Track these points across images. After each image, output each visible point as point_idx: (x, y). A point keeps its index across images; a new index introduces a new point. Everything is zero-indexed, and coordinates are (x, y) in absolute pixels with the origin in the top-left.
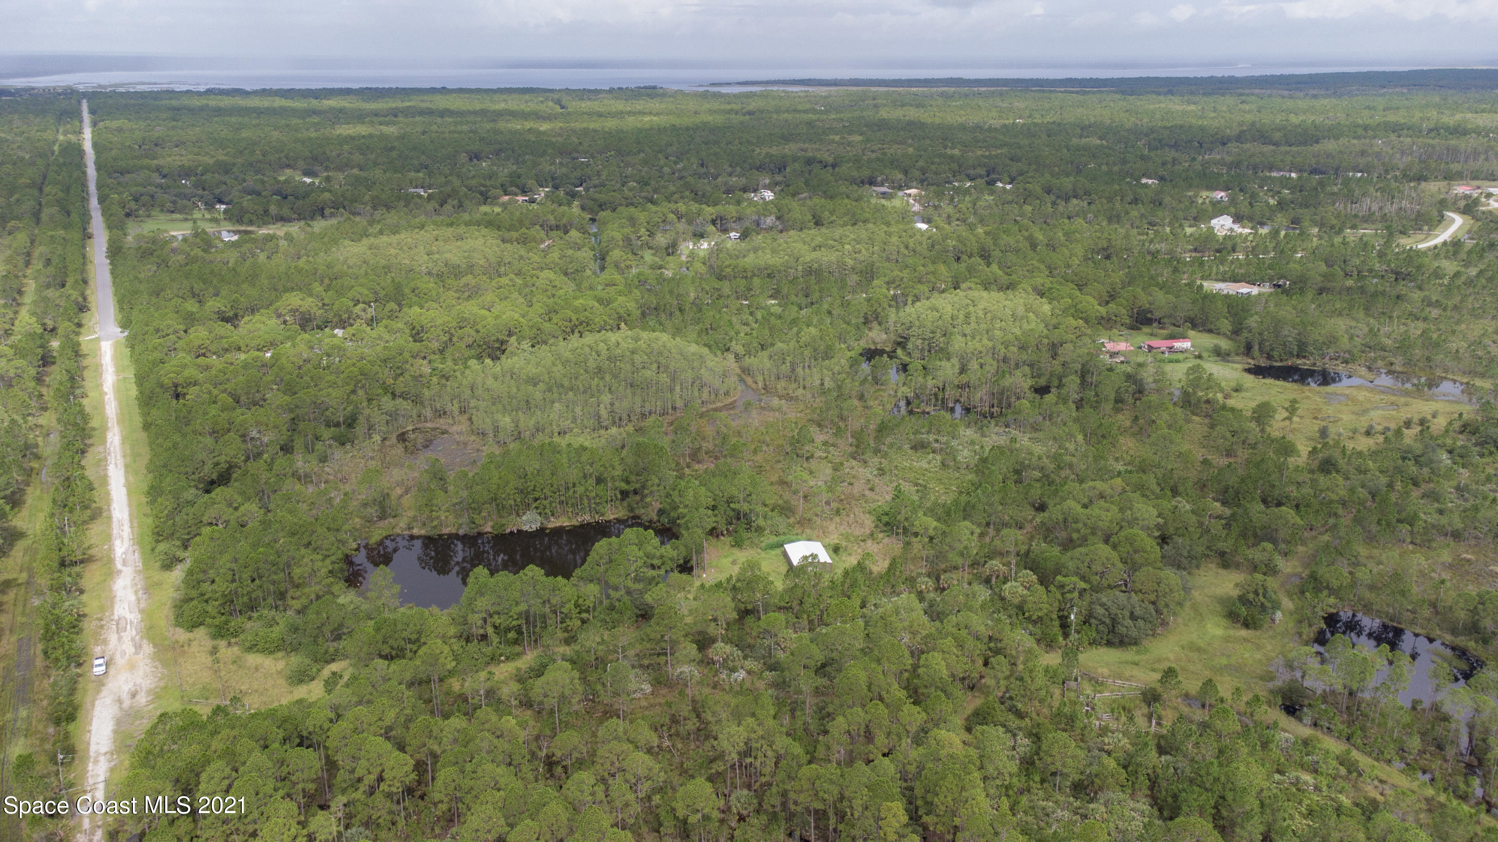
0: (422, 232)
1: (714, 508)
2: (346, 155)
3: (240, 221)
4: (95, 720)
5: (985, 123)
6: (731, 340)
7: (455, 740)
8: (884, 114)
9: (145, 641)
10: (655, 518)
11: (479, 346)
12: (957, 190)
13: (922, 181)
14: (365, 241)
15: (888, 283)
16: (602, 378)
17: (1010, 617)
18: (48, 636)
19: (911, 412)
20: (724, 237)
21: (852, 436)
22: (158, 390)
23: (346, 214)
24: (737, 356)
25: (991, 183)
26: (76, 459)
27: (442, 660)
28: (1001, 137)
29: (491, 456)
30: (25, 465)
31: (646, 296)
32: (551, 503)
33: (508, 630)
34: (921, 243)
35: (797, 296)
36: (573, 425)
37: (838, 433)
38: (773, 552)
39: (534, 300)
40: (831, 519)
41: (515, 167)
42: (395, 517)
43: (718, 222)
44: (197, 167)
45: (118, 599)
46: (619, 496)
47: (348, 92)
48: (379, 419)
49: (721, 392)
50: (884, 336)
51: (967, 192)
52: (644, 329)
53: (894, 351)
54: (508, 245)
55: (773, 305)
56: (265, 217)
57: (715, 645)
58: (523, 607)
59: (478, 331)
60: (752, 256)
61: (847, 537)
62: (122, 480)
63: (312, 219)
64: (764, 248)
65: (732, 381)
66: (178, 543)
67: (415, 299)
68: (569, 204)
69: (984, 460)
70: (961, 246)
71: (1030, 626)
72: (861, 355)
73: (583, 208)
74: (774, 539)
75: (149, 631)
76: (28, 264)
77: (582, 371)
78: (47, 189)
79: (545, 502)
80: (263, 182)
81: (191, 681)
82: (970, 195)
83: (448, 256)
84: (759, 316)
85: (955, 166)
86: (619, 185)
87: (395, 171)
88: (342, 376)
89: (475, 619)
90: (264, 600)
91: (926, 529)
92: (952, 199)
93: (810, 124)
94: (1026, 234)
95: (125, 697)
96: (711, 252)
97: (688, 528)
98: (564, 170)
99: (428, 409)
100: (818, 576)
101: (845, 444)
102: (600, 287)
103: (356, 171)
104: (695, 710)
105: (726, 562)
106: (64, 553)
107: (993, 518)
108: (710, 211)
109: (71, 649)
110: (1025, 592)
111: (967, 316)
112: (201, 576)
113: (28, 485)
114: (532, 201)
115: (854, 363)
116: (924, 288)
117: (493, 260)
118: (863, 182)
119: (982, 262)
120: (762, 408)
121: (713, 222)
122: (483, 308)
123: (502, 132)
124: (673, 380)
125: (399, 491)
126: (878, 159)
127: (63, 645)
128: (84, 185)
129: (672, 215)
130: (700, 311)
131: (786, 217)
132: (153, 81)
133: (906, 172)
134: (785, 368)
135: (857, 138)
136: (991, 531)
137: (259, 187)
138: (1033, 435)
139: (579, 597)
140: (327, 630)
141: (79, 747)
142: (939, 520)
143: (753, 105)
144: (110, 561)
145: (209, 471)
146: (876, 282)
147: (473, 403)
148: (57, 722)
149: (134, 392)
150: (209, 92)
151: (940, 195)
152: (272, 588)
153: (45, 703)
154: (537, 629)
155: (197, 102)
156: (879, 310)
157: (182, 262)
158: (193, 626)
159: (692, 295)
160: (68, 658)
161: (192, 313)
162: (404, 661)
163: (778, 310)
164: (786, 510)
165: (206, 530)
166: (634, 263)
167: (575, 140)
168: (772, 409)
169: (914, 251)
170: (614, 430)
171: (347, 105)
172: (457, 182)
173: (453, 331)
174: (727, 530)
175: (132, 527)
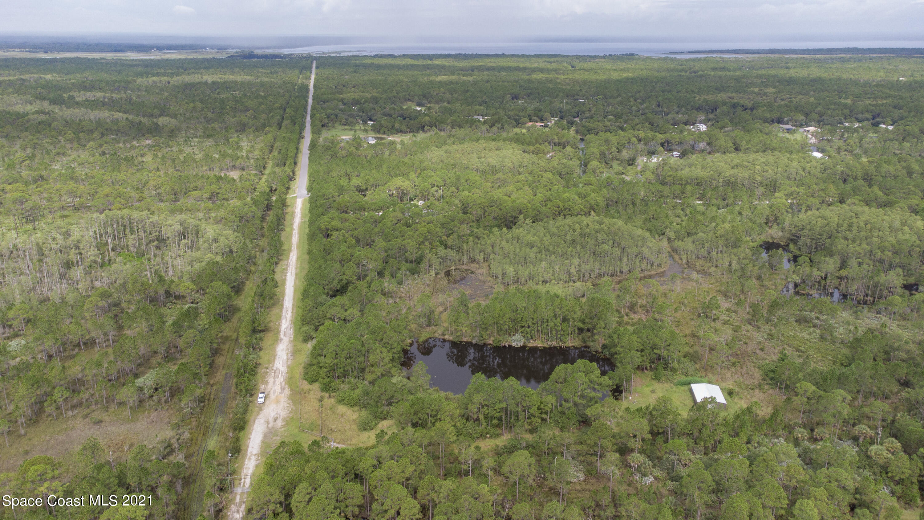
0: (477, 144)
1: (642, 351)
2: (442, 94)
3: (379, 132)
4: (254, 432)
5: (873, 81)
6: (666, 228)
7: (448, 496)
8: (792, 73)
9: (287, 387)
10: (600, 350)
11: (501, 219)
12: (847, 129)
13: (819, 122)
14: (444, 148)
15: (787, 195)
16: (575, 247)
17: (874, 473)
18: (239, 375)
19: (797, 293)
20: (668, 155)
21: (750, 307)
22: (317, 232)
23: (436, 130)
24: (669, 239)
25: (876, 125)
26: (272, 269)
27: (447, 435)
28: (887, 91)
29: (498, 293)
30: (248, 269)
31: (611, 193)
32: (531, 331)
33: (493, 418)
34: (815, 168)
35: (717, 199)
36: (552, 277)
37: (739, 303)
38: (682, 388)
39: (538, 192)
40: (728, 369)
41: (538, 104)
42: (436, 326)
43: (666, 144)
44: (361, 99)
45: (278, 357)
46: (577, 332)
47: (449, 56)
48: (435, 261)
49: (656, 264)
50: (780, 234)
51: (856, 130)
52: (606, 216)
53: (787, 245)
54: (526, 155)
55: (699, 205)
56: (392, 130)
57: (632, 455)
58: (504, 405)
59: (501, 210)
60: (687, 169)
61: (739, 385)
62: (293, 283)
63: (418, 132)
64: (696, 164)
65: (664, 257)
66: (313, 327)
67: (467, 186)
68: (569, 129)
69: (858, 340)
70: (847, 171)
71: (892, 484)
72: (761, 246)
73: (577, 132)
74: (683, 378)
75: (290, 380)
76: (271, 151)
77: (562, 242)
78: (287, 110)
79: (528, 330)
80: (394, 109)
81: (306, 416)
82: (858, 132)
83: (490, 160)
84: (688, 212)
85: (847, 112)
86: (602, 118)
87: (468, 105)
88: (417, 232)
89: (473, 408)
90: (352, 371)
91: (806, 391)
92: (842, 136)
93: (737, 80)
94: (904, 164)
95: (271, 420)
96: (658, 165)
97: (621, 362)
98: (568, 107)
99: (465, 257)
100: (715, 414)
101: (744, 312)
102: (581, 185)
103: (445, 104)
104: (614, 500)
105: (647, 390)
106: (256, 325)
107: (863, 388)
108: (660, 137)
109: (249, 385)
110: (890, 455)
111: (850, 225)
112: (320, 352)
113: (247, 280)
114: (546, 126)
115: (755, 251)
116: (816, 201)
117: (516, 164)
118: (773, 121)
119: (865, 184)
120: (684, 278)
121: (662, 145)
122: (506, 195)
123: (533, 82)
124: (623, 253)
125: (441, 309)
126: (786, 105)
127: (245, 382)
128: (305, 108)
129: (634, 139)
130: (647, 205)
131: (714, 143)
132: (349, 50)
133: (807, 115)
134: (704, 251)
135: (771, 90)
136: (860, 397)
137: (391, 112)
138: (901, 323)
139: (541, 403)
140: (384, 398)
141: (243, 448)
142: (816, 384)
143: (697, 66)
144: (278, 332)
145: (336, 284)
146: (777, 194)
147: (492, 256)
148: (235, 429)
149: (307, 231)
150: (376, 56)
151: (832, 132)
152: (357, 365)
153: (231, 415)
154: (512, 421)
155: (368, 61)
156: (778, 215)
157: (344, 155)
158: (313, 381)
159: (642, 194)
160: (247, 390)
161: (343, 186)
162: (424, 431)
163: (703, 208)
164: (694, 358)
165: (327, 322)
166: (605, 170)
167: (578, 88)
168: (692, 280)
169: (809, 173)
170: (579, 284)
171: (447, 64)
172: (502, 113)
173: (486, 208)
174: (651, 367)
175: (292, 312)
